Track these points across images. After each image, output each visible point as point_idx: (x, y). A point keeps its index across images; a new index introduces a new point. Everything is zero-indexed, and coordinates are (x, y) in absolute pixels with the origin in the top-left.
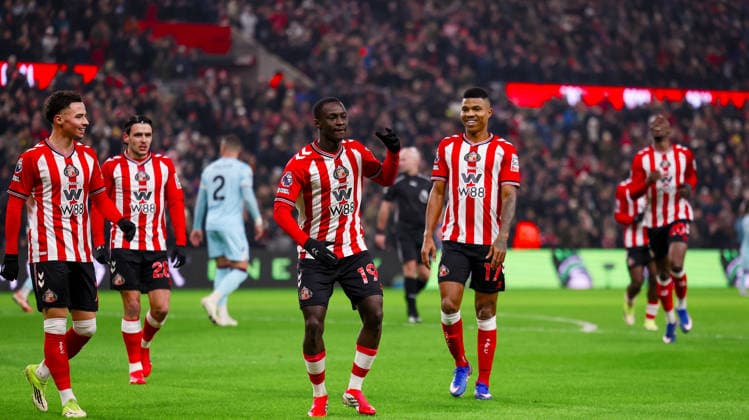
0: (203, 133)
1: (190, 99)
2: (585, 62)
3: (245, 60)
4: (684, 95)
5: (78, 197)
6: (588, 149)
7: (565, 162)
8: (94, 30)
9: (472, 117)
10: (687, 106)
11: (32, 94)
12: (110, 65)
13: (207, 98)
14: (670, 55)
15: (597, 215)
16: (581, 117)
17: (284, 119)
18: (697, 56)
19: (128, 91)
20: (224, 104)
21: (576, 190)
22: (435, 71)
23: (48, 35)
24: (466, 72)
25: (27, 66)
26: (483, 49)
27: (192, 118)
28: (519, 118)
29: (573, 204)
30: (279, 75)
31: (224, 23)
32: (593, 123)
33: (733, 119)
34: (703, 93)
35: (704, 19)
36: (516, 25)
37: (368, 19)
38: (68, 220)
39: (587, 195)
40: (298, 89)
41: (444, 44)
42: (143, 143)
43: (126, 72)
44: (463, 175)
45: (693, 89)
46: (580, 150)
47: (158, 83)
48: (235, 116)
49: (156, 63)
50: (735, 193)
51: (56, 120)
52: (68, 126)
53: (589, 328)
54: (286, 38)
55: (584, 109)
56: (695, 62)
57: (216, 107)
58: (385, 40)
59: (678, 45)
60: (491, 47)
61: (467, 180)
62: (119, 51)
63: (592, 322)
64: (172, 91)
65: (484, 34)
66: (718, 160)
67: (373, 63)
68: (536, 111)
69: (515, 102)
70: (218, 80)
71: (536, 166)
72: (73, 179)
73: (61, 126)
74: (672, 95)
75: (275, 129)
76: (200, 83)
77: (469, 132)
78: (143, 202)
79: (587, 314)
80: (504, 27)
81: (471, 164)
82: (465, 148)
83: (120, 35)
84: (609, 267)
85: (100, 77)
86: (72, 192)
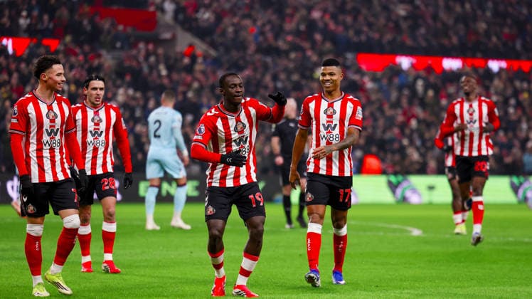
0: (136, 90)
1: (127, 64)
2: (414, 38)
3: (167, 36)
4: (486, 63)
5: (56, 134)
6: (416, 102)
7: (400, 111)
8: (58, 14)
9: (328, 80)
10: (489, 71)
11: (11, 60)
12: (68, 39)
13: (139, 63)
14: (476, 33)
15: (423, 150)
16: (411, 79)
17: (195, 79)
18: (496, 34)
19: (81, 57)
20: (151, 68)
21: (407, 131)
22: (306, 45)
23: (23, 16)
24: (328, 46)
25: (8, 40)
26: (341, 29)
27: (128, 78)
28: (366, 79)
29: (405, 142)
30: (191, 46)
31: (152, 9)
32: (420, 84)
33: (522, 80)
34: (500, 61)
35: (501, 8)
36: (364, 11)
37: (257, 6)
38: (48, 151)
39: (415, 136)
40: (205, 57)
41: (312, 25)
42: (98, 95)
43: (80, 45)
44: (324, 125)
45: (493, 59)
46: (411, 103)
47: (104, 52)
48: (160, 76)
49: (102, 38)
50: (523, 134)
51: (42, 77)
52: (50, 81)
53: (416, 232)
54: (196, 19)
55: (413, 73)
56: (494, 39)
57: (146, 69)
58: (269, 22)
59: (482, 26)
60: (346, 28)
61: (326, 128)
62: (75, 29)
63: (418, 228)
64: (113, 58)
65: (341, 17)
66: (511, 110)
67: (261, 39)
68: (379, 74)
69: (364, 67)
70: (147, 50)
71: (378, 114)
72: (53, 121)
73: (46, 82)
74: (477, 62)
75: (189, 86)
76: (134, 52)
77: (327, 91)
78: (96, 138)
79: (415, 222)
80: (356, 13)
81: (330, 117)
82: (324, 104)
83: (76, 17)
84: (431, 188)
85: (61, 47)
86: (52, 131)
